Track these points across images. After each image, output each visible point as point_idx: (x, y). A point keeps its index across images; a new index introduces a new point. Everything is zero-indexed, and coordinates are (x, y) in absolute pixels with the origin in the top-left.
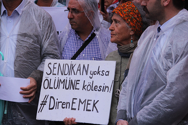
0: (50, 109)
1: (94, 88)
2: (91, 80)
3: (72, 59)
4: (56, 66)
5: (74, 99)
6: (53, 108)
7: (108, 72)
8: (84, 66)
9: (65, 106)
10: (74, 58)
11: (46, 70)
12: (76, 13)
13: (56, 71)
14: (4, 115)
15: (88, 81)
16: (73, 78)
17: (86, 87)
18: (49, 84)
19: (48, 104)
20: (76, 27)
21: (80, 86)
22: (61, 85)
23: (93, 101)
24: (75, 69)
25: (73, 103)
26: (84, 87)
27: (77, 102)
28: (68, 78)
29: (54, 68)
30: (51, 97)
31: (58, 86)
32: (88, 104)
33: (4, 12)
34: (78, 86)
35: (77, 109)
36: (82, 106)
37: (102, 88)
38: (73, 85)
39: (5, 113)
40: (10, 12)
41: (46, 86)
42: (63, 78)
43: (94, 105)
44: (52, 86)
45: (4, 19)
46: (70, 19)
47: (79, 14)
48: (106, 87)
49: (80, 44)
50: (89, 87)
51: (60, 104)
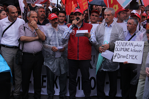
0: (118, 58)
1: (136, 51)
2: (134, 48)
3: (128, 41)
4: (120, 43)
5: (127, 55)
6: (119, 58)
7: (141, 45)
8: (131, 43)
9: (124, 57)
10: (129, 40)
11: (116, 44)
12: (130, 24)
13: (120, 45)
14: (103, 61)
15: (133, 48)
16: (127, 47)
17: (132, 51)
18: (117, 49)
19: (117, 56)
20: (129, 30)
21: (130, 50)
22: (122, 50)
23: (135, 56)
24: (128, 44)
25: (127, 56)
26: (131, 51)
27: (129, 56)
28: (125, 47)
29: (119, 44)
30: (118, 54)
31: (121, 50)
32: (133, 57)
33: (107, 25)
34: (129, 50)
35: (129, 58)
36: (131, 57)
37: (139, 51)
38: (127, 50)
39: (104, 60)
40: (108, 25)
41: (116, 50)
42: (123, 47)
43: (136, 57)
44: (119, 50)
45: (106, 28)
46: (127, 26)
47: (131, 25)
48: (140, 51)
49: (130, 37)
50: (133, 51)
51: (122, 56)
